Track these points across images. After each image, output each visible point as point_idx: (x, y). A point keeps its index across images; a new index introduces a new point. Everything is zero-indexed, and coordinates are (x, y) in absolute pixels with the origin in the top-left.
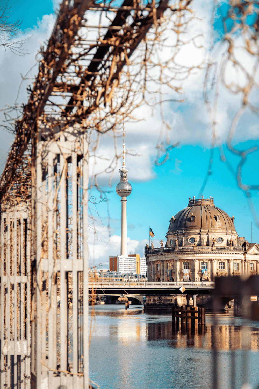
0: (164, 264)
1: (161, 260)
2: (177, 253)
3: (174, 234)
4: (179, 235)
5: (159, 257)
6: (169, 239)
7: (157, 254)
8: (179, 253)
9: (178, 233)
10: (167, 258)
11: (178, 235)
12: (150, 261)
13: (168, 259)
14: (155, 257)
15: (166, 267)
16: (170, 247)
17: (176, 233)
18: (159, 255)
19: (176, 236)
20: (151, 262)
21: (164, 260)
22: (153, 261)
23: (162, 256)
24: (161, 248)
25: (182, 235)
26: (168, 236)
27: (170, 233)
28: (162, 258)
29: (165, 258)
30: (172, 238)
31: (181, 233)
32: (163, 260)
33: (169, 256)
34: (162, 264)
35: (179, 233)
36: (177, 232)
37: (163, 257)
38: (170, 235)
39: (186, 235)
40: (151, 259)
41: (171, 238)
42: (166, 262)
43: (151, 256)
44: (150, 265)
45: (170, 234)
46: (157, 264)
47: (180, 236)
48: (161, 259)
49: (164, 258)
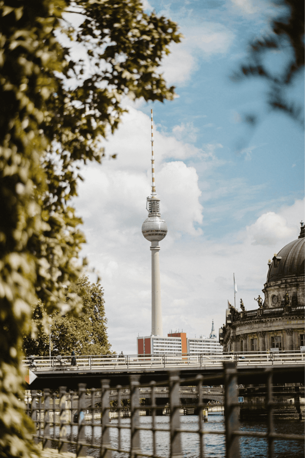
0: (266, 339)
1: (260, 332)
2: (290, 318)
3: (279, 285)
4: (288, 286)
5: (256, 326)
6: (270, 295)
7: (252, 321)
8: (293, 318)
9: (286, 283)
10: (270, 327)
11: (286, 287)
12: (237, 334)
13: (273, 329)
14: (247, 327)
15: (269, 344)
16: (273, 308)
17: (282, 283)
18: (256, 323)
19: (283, 288)
20: (241, 336)
21: (265, 331)
22: (244, 334)
23: (260, 325)
24: (259, 309)
25: (295, 286)
26: (267, 289)
27: (272, 283)
28: (262, 328)
29: (268, 327)
30: (276, 293)
31: (291, 282)
32: (263, 332)
33: (275, 324)
34: (261, 339)
35: (288, 283)
36: (284, 281)
37: (264, 325)
38: (273, 288)
39: (302, 286)
40: (239, 331)
41: (273, 292)
42: (268, 335)
43: (239, 325)
44: (239, 341)
45: (271, 286)
46: (251, 338)
47: (289, 289)
48: (260, 330)
49: (265, 327)
